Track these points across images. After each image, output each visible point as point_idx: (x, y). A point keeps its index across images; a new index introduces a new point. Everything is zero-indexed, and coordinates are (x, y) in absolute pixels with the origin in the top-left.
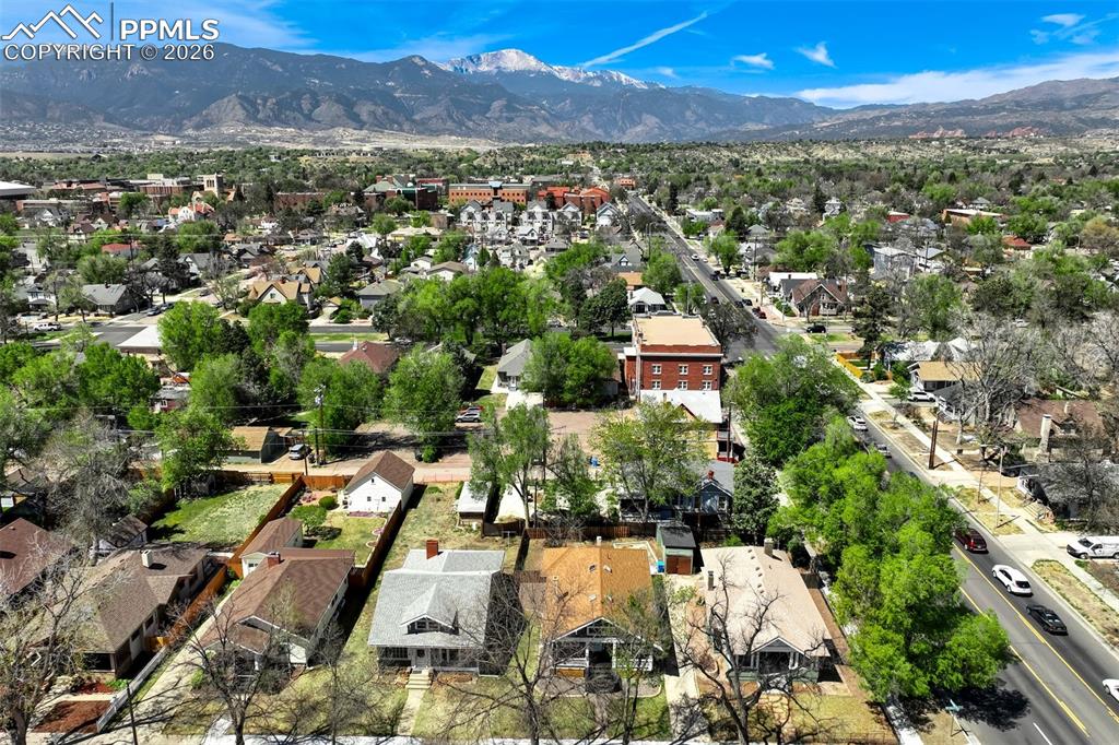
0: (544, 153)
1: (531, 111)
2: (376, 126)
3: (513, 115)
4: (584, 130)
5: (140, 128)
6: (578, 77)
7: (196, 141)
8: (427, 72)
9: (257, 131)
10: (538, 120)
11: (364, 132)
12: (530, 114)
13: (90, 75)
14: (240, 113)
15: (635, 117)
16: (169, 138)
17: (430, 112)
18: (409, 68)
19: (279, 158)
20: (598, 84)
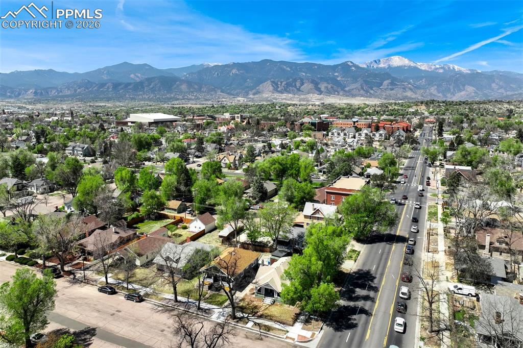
0: (402, 106)
1: (403, 85)
2: (327, 93)
3: (394, 87)
4: (431, 94)
5: (233, 95)
6: (431, 68)
7: (253, 100)
8: (353, 68)
9: (277, 96)
10: (407, 89)
11: (322, 96)
12: (403, 86)
13: (218, 74)
14: (271, 88)
15: (461, 87)
16: (242, 99)
17: (353, 86)
18: (345, 67)
19: (280, 107)
20: (441, 71)
